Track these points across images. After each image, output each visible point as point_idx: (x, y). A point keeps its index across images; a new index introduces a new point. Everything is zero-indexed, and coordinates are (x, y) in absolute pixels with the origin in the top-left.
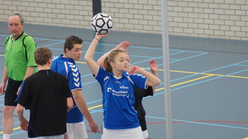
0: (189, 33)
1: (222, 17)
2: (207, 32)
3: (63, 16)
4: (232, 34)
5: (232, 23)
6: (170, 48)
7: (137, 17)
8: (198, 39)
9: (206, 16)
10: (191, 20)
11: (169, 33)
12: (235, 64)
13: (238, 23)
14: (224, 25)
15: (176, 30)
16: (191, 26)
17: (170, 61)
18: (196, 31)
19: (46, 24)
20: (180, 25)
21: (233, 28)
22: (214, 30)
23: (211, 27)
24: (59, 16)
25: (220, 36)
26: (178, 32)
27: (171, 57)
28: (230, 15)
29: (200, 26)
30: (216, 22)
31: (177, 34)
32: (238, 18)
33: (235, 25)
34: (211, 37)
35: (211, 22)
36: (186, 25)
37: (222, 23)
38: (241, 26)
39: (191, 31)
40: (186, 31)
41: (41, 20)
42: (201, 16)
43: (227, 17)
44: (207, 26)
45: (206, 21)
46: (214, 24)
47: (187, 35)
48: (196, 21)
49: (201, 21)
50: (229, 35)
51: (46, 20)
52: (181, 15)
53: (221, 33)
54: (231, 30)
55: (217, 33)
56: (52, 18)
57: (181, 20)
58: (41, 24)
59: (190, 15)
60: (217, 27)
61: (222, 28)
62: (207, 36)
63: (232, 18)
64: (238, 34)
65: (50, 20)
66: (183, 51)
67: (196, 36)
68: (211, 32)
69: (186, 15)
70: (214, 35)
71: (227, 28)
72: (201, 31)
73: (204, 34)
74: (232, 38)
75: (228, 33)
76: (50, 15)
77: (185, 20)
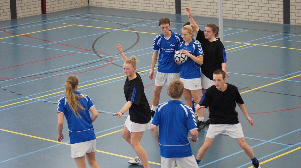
0: (237, 17)
1: (257, 8)
2: (247, 17)
3: (157, 6)
4: (263, 18)
5: (263, 12)
6: (223, 26)
7: (203, 7)
8: (242, 21)
9: (247, 7)
10: (237, 10)
11: (223, 17)
12: (265, 38)
13: (267, 12)
14: (258, 13)
15: (228, 15)
16: (237, 13)
17: (224, 35)
18: (240, 16)
19: (146, 11)
20: (231, 12)
21: (263, 15)
22: (252, 16)
23: (250, 14)
24: (154, 6)
25: (255, 19)
26: (229, 17)
27: (224, 32)
28: (262, 7)
29: (243, 13)
30: (253, 11)
31: (228, 18)
32: (267, 9)
33: (265, 13)
34: (250, 20)
35: (250, 11)
36: (234, 13)
37: (257, 11)
38: (268, 14)
39: (237, 16)
40: (234, 16)
41: (143, 8)
42: (244, 7)
43: (260, 8)
44: (247, 14)
45: (247, 10)
46: (252, 12)
47: (234, 19)
48: (240, 10)
49: (244, 10)
50: (261, 19)
51: (146, 8)
52: (231, 6)
53: (257, 18)
54: (262, 16)
55: (253, 18)
56: (150, 7)
57: (231, 9)
58: (142, 10)
59: (237, 6)
60: (253, 14)
61: (257, 15)
62: (247, 20)
63: (263, 8)
64: (267, 19)
65: (148, 8)
66: (232, 29)
67: (240, 19)
68: (250, 17)
69: (234, 6)
70: (252, 19)
71: (260, 15)
72: (244, 17)
73: (245, 18)
74: (263, 21)
75: (260, 18)
76: (149, 5)
77: (234, 9)
